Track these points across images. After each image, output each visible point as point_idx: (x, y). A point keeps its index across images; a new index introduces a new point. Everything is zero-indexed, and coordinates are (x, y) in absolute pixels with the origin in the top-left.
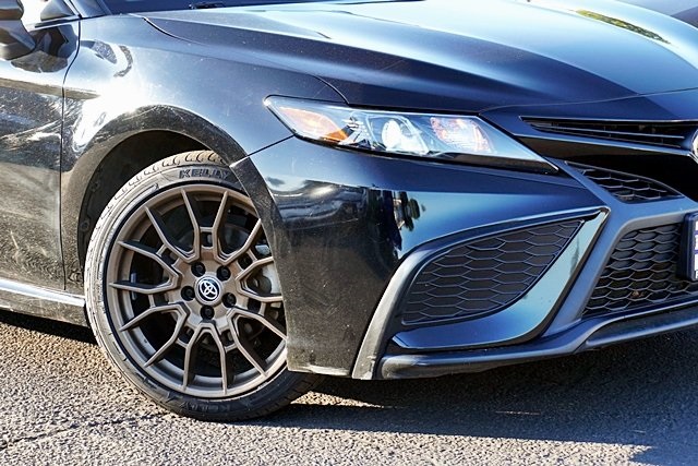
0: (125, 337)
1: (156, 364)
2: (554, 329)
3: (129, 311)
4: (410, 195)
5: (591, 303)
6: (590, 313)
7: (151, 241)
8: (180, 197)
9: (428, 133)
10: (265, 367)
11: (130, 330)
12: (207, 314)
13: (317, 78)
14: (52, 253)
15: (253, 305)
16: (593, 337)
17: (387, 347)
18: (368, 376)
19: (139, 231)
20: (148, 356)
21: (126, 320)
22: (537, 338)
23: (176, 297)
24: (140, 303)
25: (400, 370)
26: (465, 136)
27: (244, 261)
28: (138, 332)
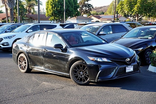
0: (74, 78)
1: (76, 80)
2: (113, 77)
3: (74, 75)
4: (101, 65)
5: (116, 75)
6: (116, 76)
7: (76, 69)
8: (79, 65)
9: (102, 59)
10: (87, 80)
11: (74, 77)
12: (81, 76)
13: (91, 54)
14: (66, 70)
15: (86, 75)
16: (117, 78)
17: (98, 79)
18: (96, 81)
19: (75, 68)
20: (76, 79)
21: (74, 76)
22: (112, 78)
23: (78, 74)
24: (75, 75)
25: (99, 81)
26: (105, 60)
27: (85, 71)
28: (75, 77)
